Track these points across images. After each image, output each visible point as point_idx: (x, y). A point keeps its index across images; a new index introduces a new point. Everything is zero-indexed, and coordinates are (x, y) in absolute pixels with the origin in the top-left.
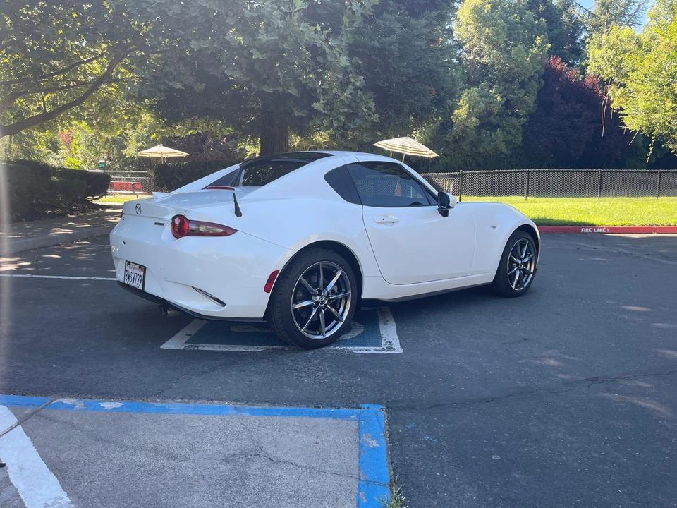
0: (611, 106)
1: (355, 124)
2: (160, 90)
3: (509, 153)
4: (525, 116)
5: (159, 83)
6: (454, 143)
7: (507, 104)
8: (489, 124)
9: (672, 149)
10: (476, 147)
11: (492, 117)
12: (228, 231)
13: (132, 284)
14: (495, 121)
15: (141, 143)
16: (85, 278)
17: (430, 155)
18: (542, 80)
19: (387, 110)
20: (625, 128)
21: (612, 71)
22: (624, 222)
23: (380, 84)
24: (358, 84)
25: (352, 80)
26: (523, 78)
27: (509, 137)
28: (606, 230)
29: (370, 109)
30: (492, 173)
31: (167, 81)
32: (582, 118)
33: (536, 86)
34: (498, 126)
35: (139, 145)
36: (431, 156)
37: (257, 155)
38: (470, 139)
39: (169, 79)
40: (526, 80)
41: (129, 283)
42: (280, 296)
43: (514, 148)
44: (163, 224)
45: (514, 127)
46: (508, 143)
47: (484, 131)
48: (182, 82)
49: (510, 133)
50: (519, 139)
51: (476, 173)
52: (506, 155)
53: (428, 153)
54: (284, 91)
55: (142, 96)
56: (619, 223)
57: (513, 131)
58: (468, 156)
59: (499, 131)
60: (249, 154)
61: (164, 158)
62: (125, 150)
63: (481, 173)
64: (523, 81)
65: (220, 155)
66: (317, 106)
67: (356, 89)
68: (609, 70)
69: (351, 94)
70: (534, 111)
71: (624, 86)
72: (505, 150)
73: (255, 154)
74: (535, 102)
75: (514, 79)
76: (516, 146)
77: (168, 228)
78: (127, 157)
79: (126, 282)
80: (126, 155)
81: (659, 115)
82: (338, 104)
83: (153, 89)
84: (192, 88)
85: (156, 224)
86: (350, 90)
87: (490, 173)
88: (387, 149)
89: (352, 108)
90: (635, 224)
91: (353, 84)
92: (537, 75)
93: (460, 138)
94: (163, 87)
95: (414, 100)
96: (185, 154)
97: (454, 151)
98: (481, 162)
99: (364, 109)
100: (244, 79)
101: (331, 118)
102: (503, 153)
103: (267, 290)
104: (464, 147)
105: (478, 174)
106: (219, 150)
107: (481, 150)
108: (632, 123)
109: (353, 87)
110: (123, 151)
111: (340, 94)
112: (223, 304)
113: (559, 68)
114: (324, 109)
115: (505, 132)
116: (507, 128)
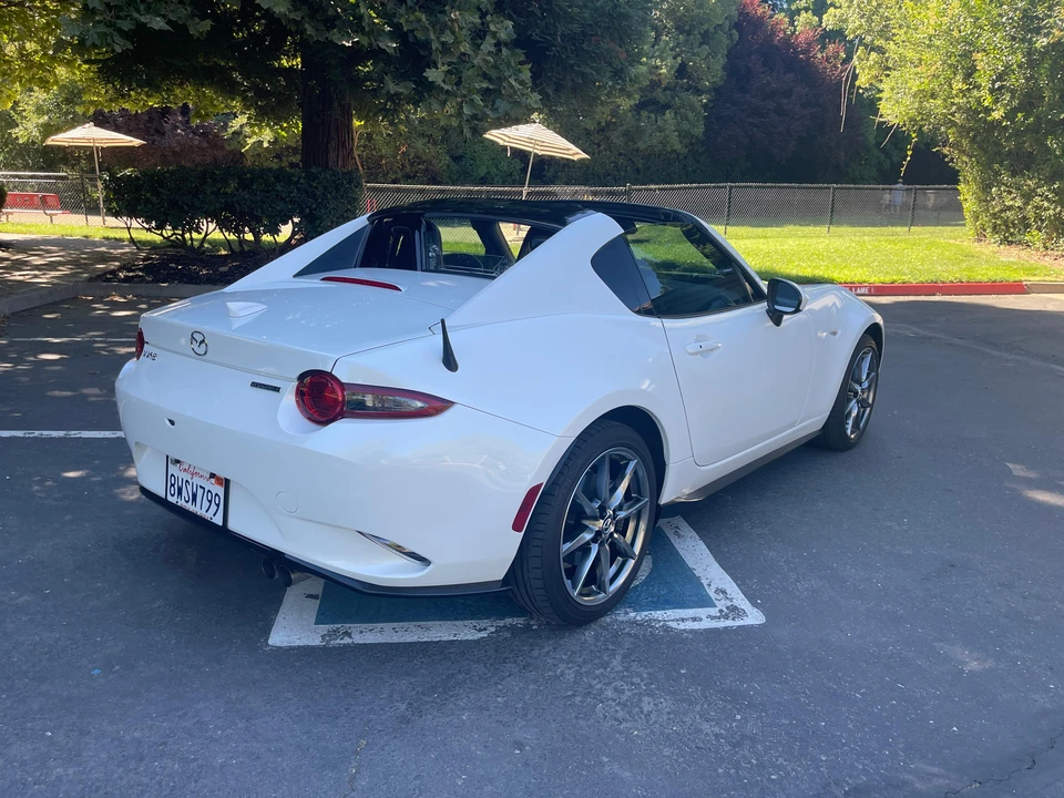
0: (857, 83)
1: (497, 109)
2: (120, 31)
3: (684, 151)
4: (708, 91)
5: (119, 18)
6: (598, 132)
7: (682, 71)
8: (655, 102)
9: (946, 156)
10: (633, 141)
11: (659, 90)
12: (435, 406)
13: (190, 507)
14: (663, 98)
15: (46, 117)
16: (19, 434)
17: (573, 155)
18: (734, 31)
19: (541, 84)
20: (878, 119)
21: (861, 25)
22: (895, 278)
23: (535, 37)
24: (503, 36)
25: (492, 28)
26: (706, 27)
27: (685, 125)
28: (870, 290)
29: (522, 83)
30: (675, 189)
31: (135, 15)
32: (793, 98)
33: (725, 41)
34: (667, 106)
35: (41, 121)
36: (576, 158)
37: (266, 145)
38: (625, 127)
39: (138, 11)
40: (712, 30)
41: (181, 503)
42: (540, 535)
43: (692, 144)
44: (276, 389)
45: (693, 109)
46: (683, 134)
47: (644, 114)
48: (164, 16)
49: (687, 119)
50: (699, 130)
51: (651, 190)
52: (678, 154)
53: (571, 152)
54: (371, 44)
55: (89, 43)
56: (888, 279)
57: (691, 115)
58: (620, 154)
59: (669, 115)
60: (250, 141)
61: (97, 148)
62: (17, 130)
63: (659, 189)
64: (706, 32)
65: (196, 142)
66: (433, 75)
67: (498, 45)
68: (858, 23)
69: (490, 53)
70: (721, 83)
71: (881, 50)
72: (678, 147)
73: (261, 142)
74: (724, 68)
75: (693, 28)
76: (694, 141)
77: (289, 398)
78: (21, 141)
79: (170, 498)
80: (17, 138)
81: (939, 102)
82: (470, 73)
83: (111, 30)
84: (184, 28)
85: (255, 385)
86: (488, 45)
87: (672, 189)
88: (501, 143)
89: (490, 80)
90: (911, 280)
91: (494, 35)
92: (728, 22)
93: (608, 124)
94: (126, 26)
95: (591, 68)
96: (137, 142)
97: (599, 145)
98: (640, 166)
99: (514, 83)
100: (292, 16)
101: (459, 100)
102: (675, 151)
103: (517, 526)
104: (615, 140)
105: (655, 190)
106: (194, 133)
107: (641, 145)
108: (893, 111)
109: (494, 41)
110: (13, 131)
111: (470, 52)
112: (424, 561)
113: (760, 11)
114: (444, 82)
115: (679, 117)
116: (682, 110)
